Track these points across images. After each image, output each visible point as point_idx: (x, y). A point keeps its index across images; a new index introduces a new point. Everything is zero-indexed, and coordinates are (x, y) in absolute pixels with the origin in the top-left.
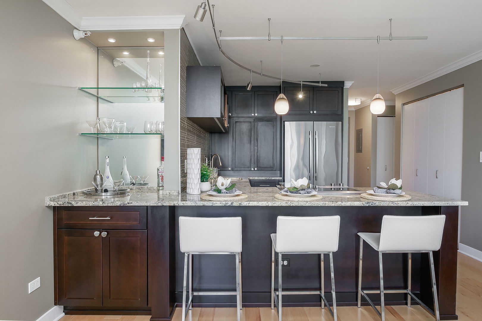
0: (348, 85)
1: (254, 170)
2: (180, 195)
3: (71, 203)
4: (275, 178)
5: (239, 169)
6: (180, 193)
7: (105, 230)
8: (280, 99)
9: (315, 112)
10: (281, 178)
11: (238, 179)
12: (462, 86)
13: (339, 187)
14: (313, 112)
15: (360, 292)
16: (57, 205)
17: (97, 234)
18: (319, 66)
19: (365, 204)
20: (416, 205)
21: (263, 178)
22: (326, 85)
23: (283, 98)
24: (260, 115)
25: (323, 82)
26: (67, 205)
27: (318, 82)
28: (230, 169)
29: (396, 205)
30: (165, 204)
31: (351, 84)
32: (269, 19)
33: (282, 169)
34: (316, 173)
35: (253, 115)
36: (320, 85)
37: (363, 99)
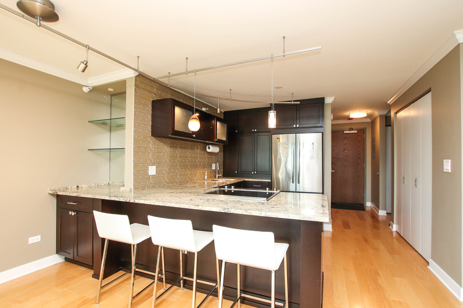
0: (329, 100)
1: (254, 173)
5: (243, 172)
9: (298, 126)
10: (270, 181)
12: (430, 90)
14: (296, 126)
18: (282, 87)
19: (221, 210)
20: (269, 216)
22: (299, 103)
24: (258, 130)
28: (236, 172)
29: (249, 214)
34: (298, 177)
35: (253, 130)
36: (292, 103)
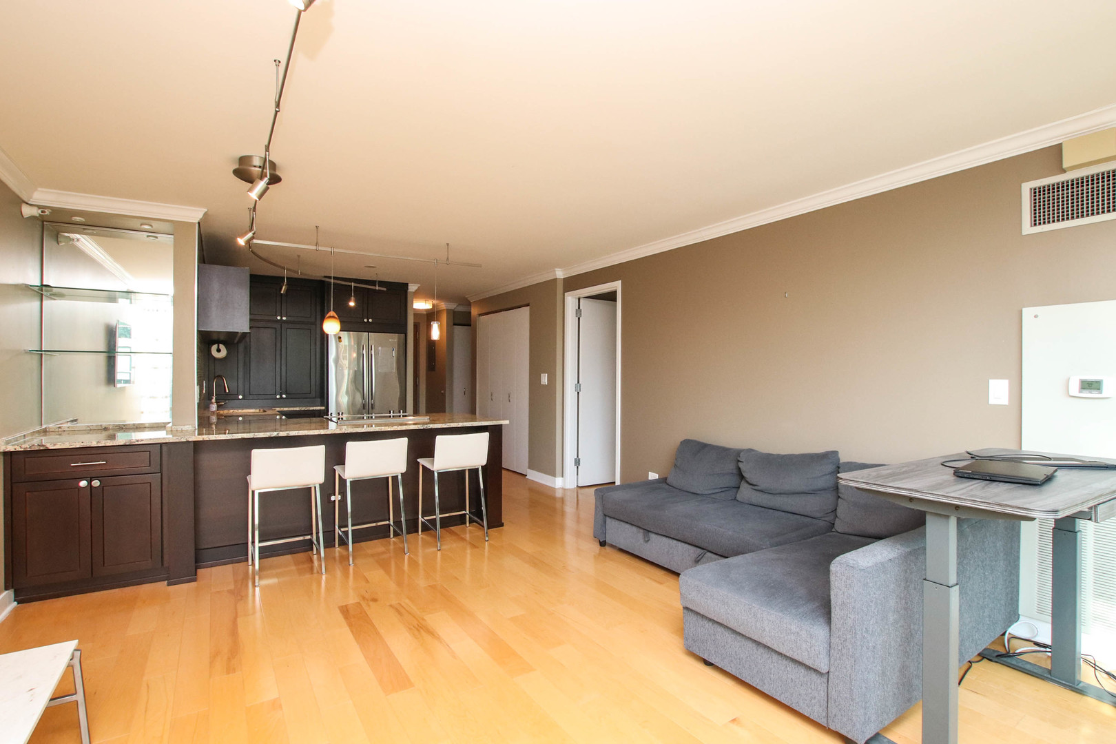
0: (412, 288)
1: (281, 397)
2: (197, 431)
3: (43, 446)
4: (315, 408)
5: (255, 397)
6: (197, 427)
7: (96, 478)
8: (330, 317)
9: (370, 320)
10: (323, 408)
11: (258, 411)
12: (527, 305)
13: (399, 414)
14: (368, 320)
15: (420, 519)
16: (20, 450)
17: (83, 483)
21: (297, 409)
22: (385, 289)
23: (333, 317)
24: (290, 319)
25: (381, 283)
26: (37, 449)
27: (373, 283)
28: (240, 397)
30: (190, 440)
31: (417, 288)
32: (317, 227)
33: (323, 395)
34: (372, 399)
35: (279, 318)
36: (377, 288)
37: (435, 302)
